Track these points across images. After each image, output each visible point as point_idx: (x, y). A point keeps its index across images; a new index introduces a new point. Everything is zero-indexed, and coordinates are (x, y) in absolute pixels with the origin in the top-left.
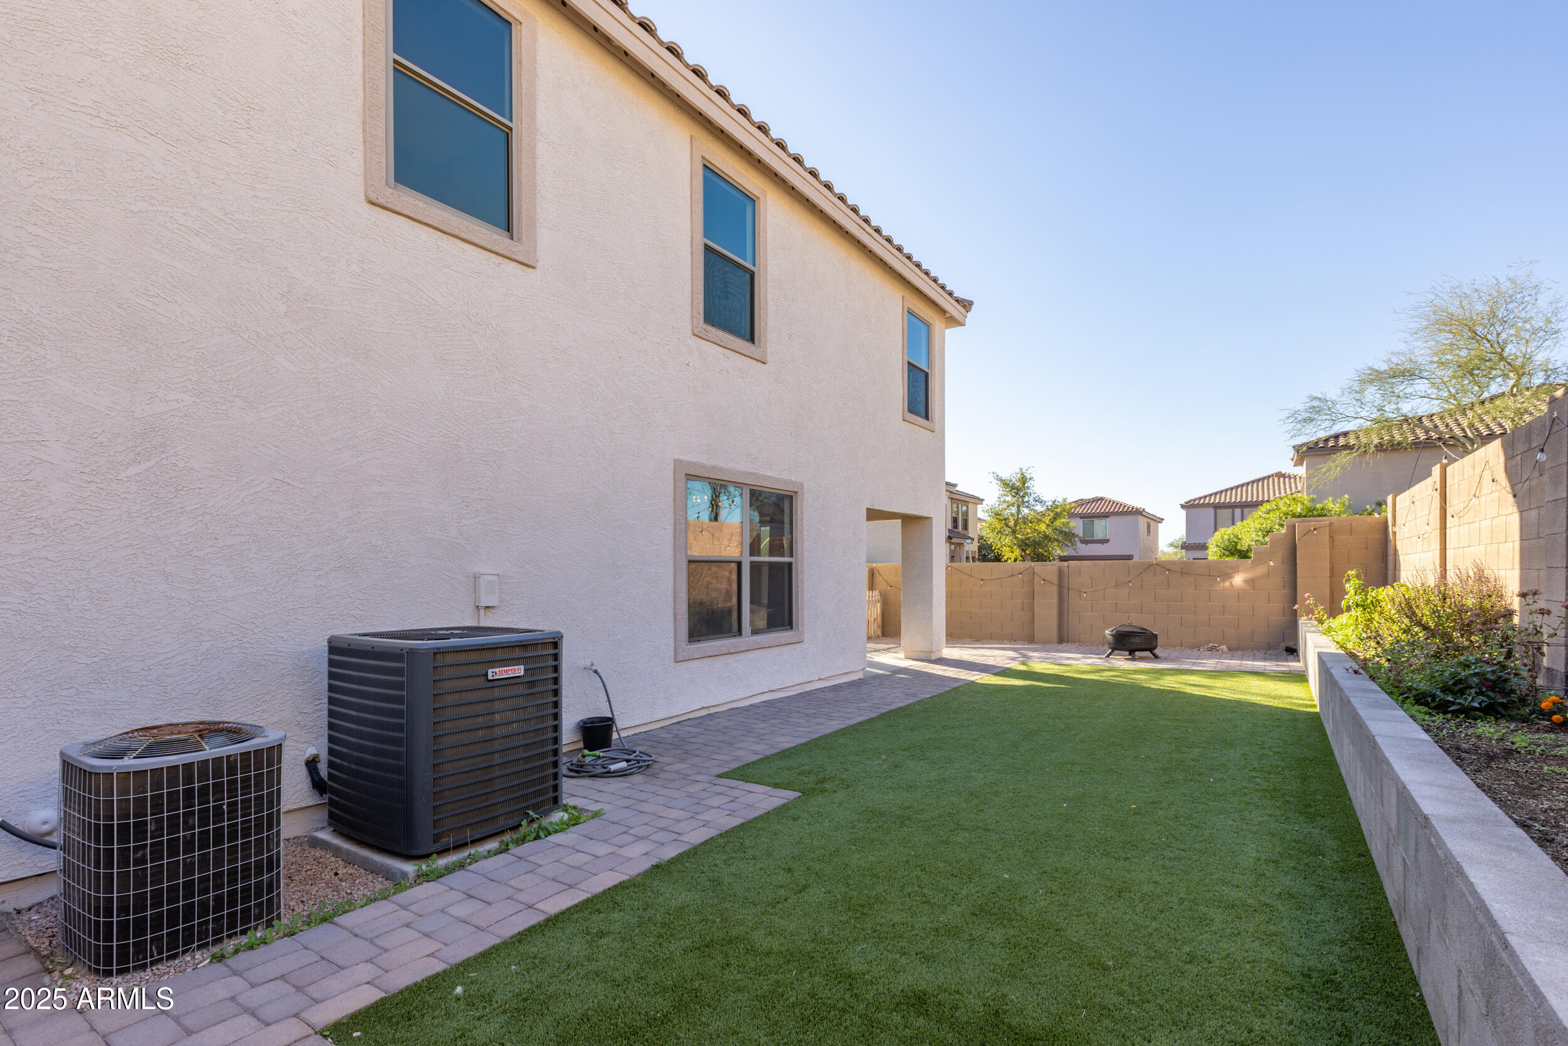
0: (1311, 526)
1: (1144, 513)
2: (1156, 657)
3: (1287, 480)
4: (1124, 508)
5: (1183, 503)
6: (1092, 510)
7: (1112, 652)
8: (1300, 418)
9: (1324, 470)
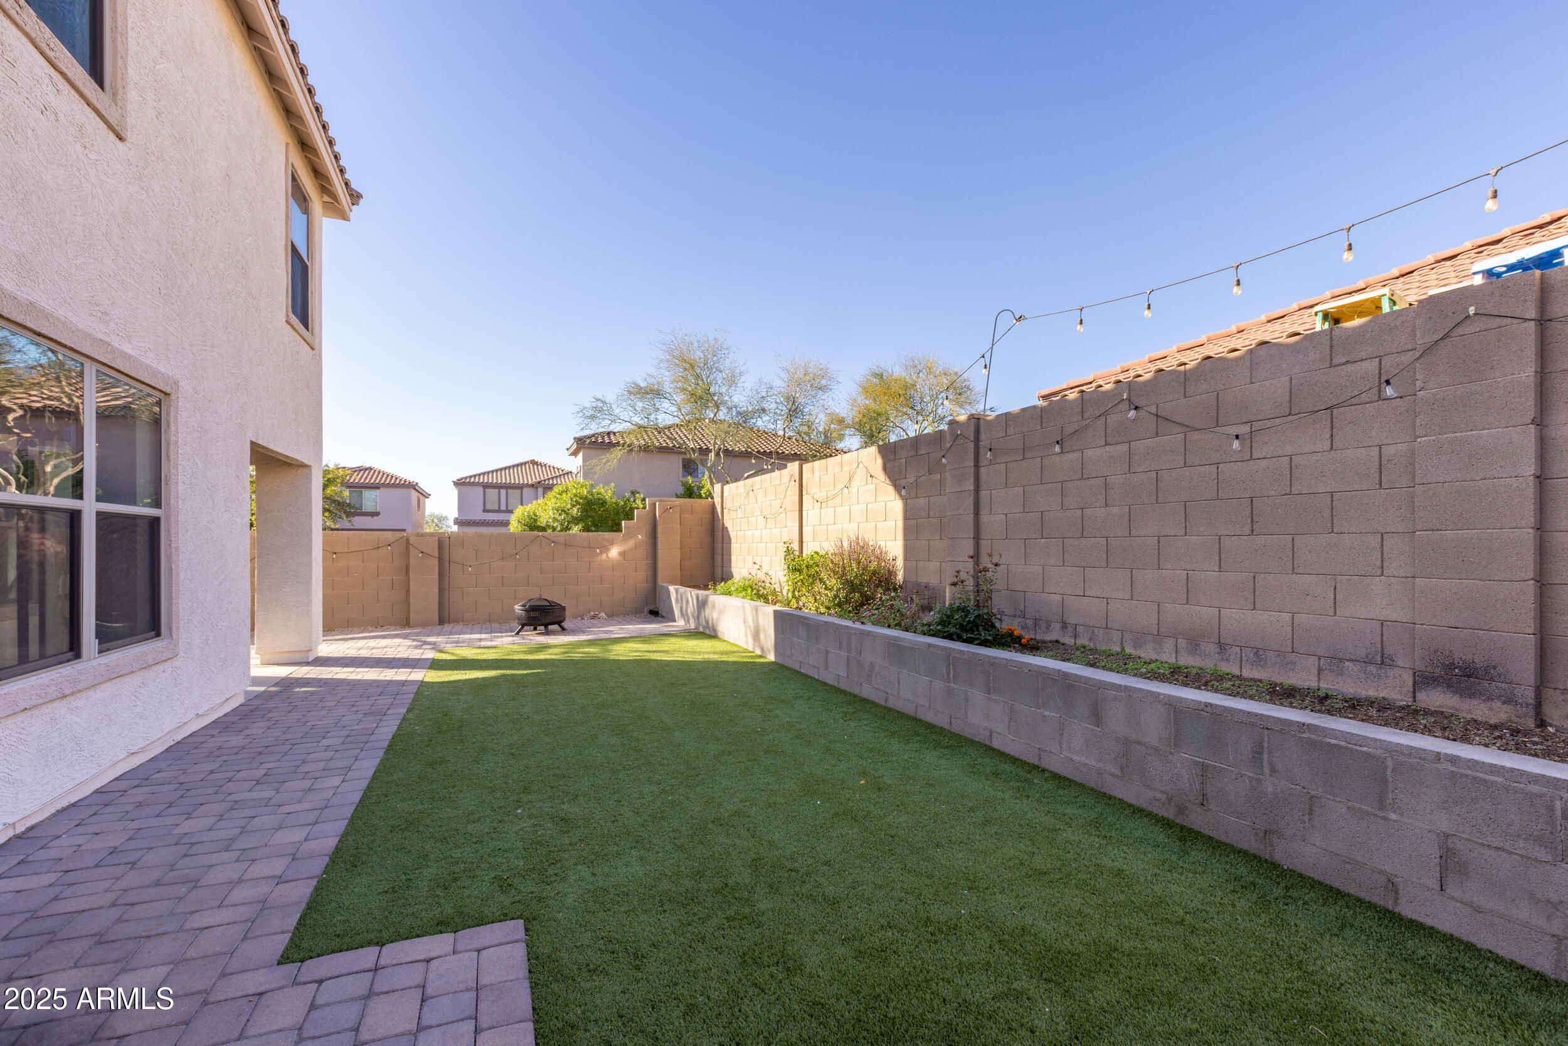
0: (669, 505)
1: (417, 488)
2: (563, 629)
3: (539, 467)
4: (395, 481)
5: (455, 480)
6: (365, 480)
7: (523, 627)
8: (587, 414)
9: (604, 461)
